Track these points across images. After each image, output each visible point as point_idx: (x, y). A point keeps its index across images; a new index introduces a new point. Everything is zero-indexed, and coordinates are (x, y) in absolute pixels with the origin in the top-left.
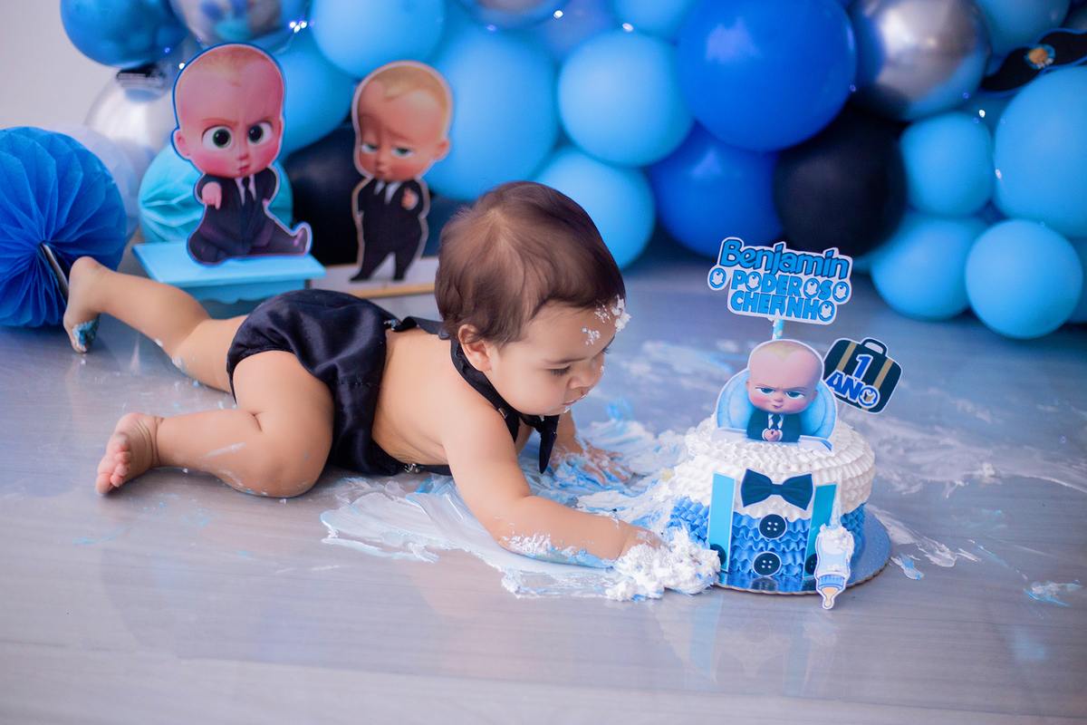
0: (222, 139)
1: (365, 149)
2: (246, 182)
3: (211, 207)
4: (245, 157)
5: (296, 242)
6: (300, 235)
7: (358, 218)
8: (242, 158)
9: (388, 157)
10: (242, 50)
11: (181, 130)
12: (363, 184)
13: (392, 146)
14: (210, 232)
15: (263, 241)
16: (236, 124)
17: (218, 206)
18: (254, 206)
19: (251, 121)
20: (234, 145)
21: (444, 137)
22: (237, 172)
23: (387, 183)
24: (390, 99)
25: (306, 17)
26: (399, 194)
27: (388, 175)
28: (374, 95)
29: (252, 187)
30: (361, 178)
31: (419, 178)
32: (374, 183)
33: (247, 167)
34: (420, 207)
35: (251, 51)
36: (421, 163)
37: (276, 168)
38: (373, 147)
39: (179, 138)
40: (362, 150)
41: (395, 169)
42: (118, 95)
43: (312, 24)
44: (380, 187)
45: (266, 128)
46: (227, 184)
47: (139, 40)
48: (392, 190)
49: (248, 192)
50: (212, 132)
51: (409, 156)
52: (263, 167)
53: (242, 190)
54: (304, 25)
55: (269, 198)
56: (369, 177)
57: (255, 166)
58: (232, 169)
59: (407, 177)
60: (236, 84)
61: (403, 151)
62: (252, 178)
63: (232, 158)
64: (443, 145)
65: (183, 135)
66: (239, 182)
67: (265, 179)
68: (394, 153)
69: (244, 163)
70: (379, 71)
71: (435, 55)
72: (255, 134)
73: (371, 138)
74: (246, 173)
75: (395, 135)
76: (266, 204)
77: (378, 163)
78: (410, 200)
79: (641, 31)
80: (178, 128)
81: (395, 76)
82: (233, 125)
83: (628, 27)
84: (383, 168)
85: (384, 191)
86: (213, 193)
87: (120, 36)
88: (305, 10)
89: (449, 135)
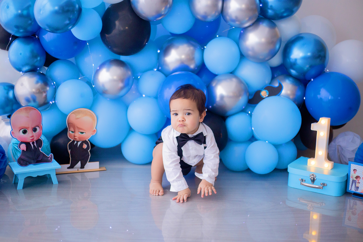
0: (25, 132)
1: (70, 132)
2: (33, 143)
3: (23, 151)
4: (33, 136)
6: (50, 157)
7: (69, 151)
8: (32, 137)
9: (78, 135)
11: (13, 131)
12: (70, 142)
13: (79, 131)
14: (23, 157)
15: (40, 159)
16: (29, 128)
17: (25, 150)
18: (36, 150)
19: (33, 126)
20: (29, 133)
21: (95, 129)
22: (30, 141)
23: (77, 142)
24: (78, 118)
25: (54, 100)
27: (78, 139)
28: (73, 118)
29: (35, 144)
31: (87, 140)
33: (33, 139)
36: (87, 136)
38: (73, 132)
40: (70, 133)
41: (80, 138)
43: (56, 101)
45: (37, 128)
46: (27, 144)
47: (8, 109)
49: (34, 146)
50: (22, 130)
51: (84, 134)
52: (38, 139)
53: (32, 145)
54: (54, 102)
55: (41, 147)
56: (72, 140)
57: (35, 139)
58: (29, 140)
59: (84, 140)
60: (28, 117)
61: (82, 133)
62: (35, 142)
63: (28, 137)
64: (95, 131)
65: (13, 132)
66: (31, 143)
67: (39, 142)
68: (80, 133)
70: (74, 111)
71: (91, 108)
72: (35, 130)
73: (72, 129)
74: (33, 141)
75: (79, 128)
76: (40, 149)
77: (74, 136)
78: (85, 146)
79: (147, 96)
80: (12, 130)
81: (79, 112)
82: (28, 128)
83: (144, 96)
84: (76, 138)
85: (77, 144)
86: (23, 147)
88: (54, 97)
89: (96, 128)
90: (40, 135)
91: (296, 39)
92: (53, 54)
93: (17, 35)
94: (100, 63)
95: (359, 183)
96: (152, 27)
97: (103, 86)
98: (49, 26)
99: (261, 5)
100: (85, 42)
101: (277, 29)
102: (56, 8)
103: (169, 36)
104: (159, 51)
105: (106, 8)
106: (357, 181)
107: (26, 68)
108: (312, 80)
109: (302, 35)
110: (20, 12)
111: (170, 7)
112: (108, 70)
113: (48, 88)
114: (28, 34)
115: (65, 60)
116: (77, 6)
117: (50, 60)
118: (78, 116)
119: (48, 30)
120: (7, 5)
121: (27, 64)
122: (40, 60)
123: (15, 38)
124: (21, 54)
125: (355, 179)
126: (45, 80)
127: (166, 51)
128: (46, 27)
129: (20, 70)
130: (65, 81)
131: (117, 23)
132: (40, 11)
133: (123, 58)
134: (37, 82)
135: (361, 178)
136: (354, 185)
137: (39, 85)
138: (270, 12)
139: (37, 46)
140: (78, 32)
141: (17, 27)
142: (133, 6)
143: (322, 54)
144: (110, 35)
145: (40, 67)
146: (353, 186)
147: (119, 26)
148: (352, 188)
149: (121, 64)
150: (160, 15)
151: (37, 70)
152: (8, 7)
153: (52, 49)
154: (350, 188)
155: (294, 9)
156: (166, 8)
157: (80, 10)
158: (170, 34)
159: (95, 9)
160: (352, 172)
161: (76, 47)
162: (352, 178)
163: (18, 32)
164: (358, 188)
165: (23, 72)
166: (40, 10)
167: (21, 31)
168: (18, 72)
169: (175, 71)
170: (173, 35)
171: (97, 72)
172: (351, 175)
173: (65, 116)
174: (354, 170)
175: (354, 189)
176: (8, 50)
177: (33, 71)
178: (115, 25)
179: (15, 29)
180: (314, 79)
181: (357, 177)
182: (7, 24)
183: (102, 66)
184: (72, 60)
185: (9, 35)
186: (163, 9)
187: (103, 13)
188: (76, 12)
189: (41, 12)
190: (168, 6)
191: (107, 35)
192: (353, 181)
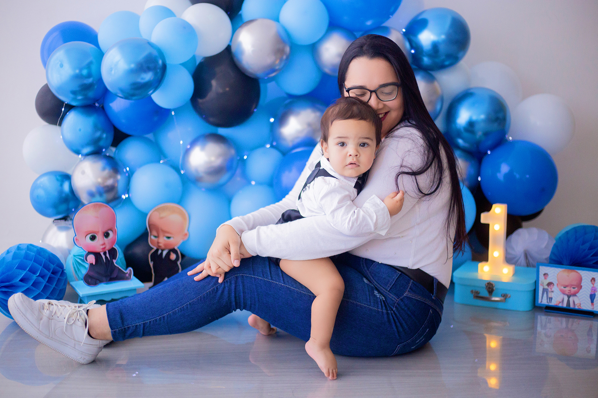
0: (93, 238)
1: (153, 238)
2: (105, 253)
3: (91, 264)
4: (104, 244)
5: (127, 275)
6: (129, 272)
7: (151, 264)
8: (102, 245)
9: (163, 241)
10: (98, 204)
11: (77, 236)
12: (153, 251)
13: (164, 236)
14: (92, 274)
15: (114, 275)
16: (98, 232)
17: (94, 263)
18: (109, 263)
19: (105, 230)
20: (98, 240)
21: (186, 231)
22: (101, 250)
23: (163, 250)
24: (162, 218)
25: (128, 193)
26: (168, 254)
27: (163, 247)
28: (155, 217)
29: (108, 255)
30: (152, 248)
31: (176, 248)
32: (157, 250)
33: (104, 248)
34: (177, 259)
35: (101, 204)
36: (176, 242)
37: (116, 247)
38: (155, 237)
39: (76, 240)
40: (152, 238)
41: (165, 245)
42: (55, 229)
43: (130, 195)
44: (160, 252)
45: (110, 232)
46: (97, 255)
47: (63, 207)
48: (165, 253)
49: (106, 257)
50: (89, 236)
51: (171, 240)
52: (111, 248)
53: (104, 257)
54: (127, 196)
55: (115, 259)
56: (155, 248)
57: (108, 247)
58: (99, 249)
59: (171, 247)
60: (97, 217)
61: (169, 238)
62: (107, 252)
63: (99, 245)
64: (186, 235)
65: (78, 238)
66: (102, 254)
67: (113, 252)
68: (165, 239)
69: (104, 246)
70: (156, 208)
71: (180, 201)
72: (106, 235)
73: (155, 233)
74: (104, 250)
75: (164, 232)
76: (114, 261)
77: (158, 243)
78: (173, 257)
79: (259, 183)
81: (163, 209)
82: (97, 233)
84: (160, 245)
85: (162, 253)
86: (92, 259)
87: (55, 206)
88: (127, 190)
89: (188, 230)
90: (113, 242)
91: (464, 96)
92: (124, 130)
93: (74, 104)
94: (189, 140)
95: (553, 292)
96: (262, 86)
97: (197, 171)
98: (122, 91)
99: (413, 51)
100: (168, 111)
101: (436, 83)
102: (133, 66)
103: (285, 99)
104: (272, 120)
105: (198, 63)
106: (550, 290)
107: (86, 150)
108: (489, 152)
109: (472, 91)
110: (77, 71)
111: (288, 58)
112: (203, 149)
113: (119, 177)
114: (89, 102)
115: (140, 138)
116: (160, 62)
117: (119, 137)
118: (163, 215)
119: (120, 95)
120: (60, 63)
121: (88, 145)
122: (106, 137)
123: (70, 107)
124: (80, 130)
125: (546, 287)
126: (114, 165)
127: (282, 119)
128: (118, 91)
129: (78, 152)
130: (140, 166)
131: (214, 83)
132: (111, 71)
133: (222, 131)
134: (104, 169)
135: (555, 284)
136: (545, 295)
137: (107, 172)
138: (426, 60)
139: (102, 118)
140: (160, 98)
141: (74, 93)
142: (235, 59)
143: (501, 115)
144: (204, 100)
145: (107, 148)
146: (544, 298)
147: (216, 86)
148: (543, 300)
149: (220, 139)
150: (273, 70)
151: (102, 151)
152: (62, 66)
153: (123, 121)
154: (540, 301)
155: (460, 54)
156: (281, 60)
157: (164, 67)
158: (285, 96)
159: (183, 64)
160: (541, 277)
161: (156, 119)
162: (543, 286)
163: (75, 99)
164: (551, 299)
165: (82, 155)
166: (111, 69)
167: (80, 97)
168: (76, 156)
169: (295, 147)
170: (291, 96)
171: (187, 152)
172: (540, 282)
173: (144, 215)
174: (545, 274)
175: (546, 301)
176: (60, 125)
177: (97, 153)
178: (211, 86)
179: (71, 96)
180: (491, 151)
181: (550, 284)
182: (60, 89)
183: (193, 143)
184: (150, 136)
185: (61, 103)
186: (277, 62)
187: (193, 69)
188: (158, 71)
189: (113, 72)
190: (285, 57)
191: (200, 101)
192: (544, 290)
